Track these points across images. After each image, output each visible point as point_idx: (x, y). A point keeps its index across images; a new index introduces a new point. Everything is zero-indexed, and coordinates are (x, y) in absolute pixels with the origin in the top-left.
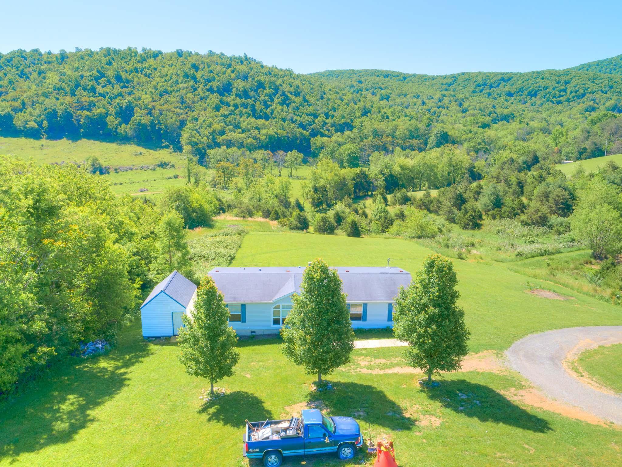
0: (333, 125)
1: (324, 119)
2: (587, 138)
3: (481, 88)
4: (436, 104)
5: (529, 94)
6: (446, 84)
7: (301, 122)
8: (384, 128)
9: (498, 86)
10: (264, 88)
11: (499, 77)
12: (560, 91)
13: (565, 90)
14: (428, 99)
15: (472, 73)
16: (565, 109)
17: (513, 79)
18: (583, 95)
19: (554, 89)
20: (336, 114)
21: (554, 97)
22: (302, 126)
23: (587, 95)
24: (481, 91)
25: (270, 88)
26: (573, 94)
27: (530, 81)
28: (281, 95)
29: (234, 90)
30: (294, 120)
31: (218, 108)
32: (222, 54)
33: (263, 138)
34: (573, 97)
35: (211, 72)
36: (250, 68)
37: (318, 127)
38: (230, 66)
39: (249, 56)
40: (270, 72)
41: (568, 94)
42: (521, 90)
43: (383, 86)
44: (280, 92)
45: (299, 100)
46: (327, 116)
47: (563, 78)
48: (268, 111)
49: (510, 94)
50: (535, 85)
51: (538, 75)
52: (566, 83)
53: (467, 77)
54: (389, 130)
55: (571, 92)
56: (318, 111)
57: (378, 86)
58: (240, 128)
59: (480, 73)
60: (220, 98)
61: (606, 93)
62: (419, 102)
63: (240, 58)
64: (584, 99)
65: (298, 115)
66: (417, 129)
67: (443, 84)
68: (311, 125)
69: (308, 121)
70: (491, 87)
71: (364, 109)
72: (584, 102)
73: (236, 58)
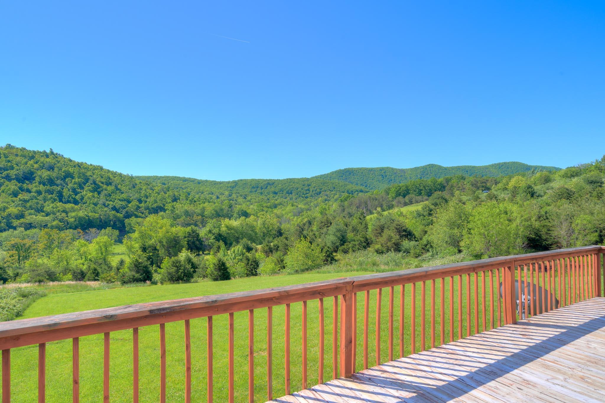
0: (147, 208)
1: (138, 204)
2: (344, 210)
3: (255, 189)
4: (227, 198)
5: (287, 193)
6: (231, 187)
7: (114, 206)
8: (193, 209)
9: (266, 188)
10: (73, 178)
11: (266, 182)
12: (306, 190)
13: (309, 190)
14: (220, 195)
15: (248, 180)
16: (313, 200)
17: (275, 184)
18: (320, 193)
19: (302, 189)
20: (148, 200)
21: (303, 194)
22: (114, 209)
23: (322, 193)
24: (256, 191)
25: (79, 178)
26: (314, 192)
27: (287, 185)
28: (92, 184)
29: (37, 179)
30: (106, 205)
31: (15, 195)
32: (25, 149)
33: (73, 220)
34: (314, 194)
35: (9, 161)
36: (57, 161)
37: (132, 210)
38: (32, 157)
39: (55, 152)
40: (79, 165)
41: (311, 192)
42: (282, 190)
43: (183, 187)
44: (90, 181)
45: (110, 188)
46: (140, 201)
47: (306, 183)
48: (78, 197)
49: (275, 193)
50: (290, 187)
51: (291, 181)
52: (309, 185)
53: (245, 182)
54: (198, 211)
55: (313, 191)
56: (131, 197)
57: (179, 186)
58: (43, 212)
59: (253, 180)
60: (19, 185)
61: (332, 191)
62: (214, 197)
63: (45, 152)
64: (321, 195)
65: (111, 201)
66: (222, 210)
67: (228, 187)
68: (125, 208)
69: (121, 205)
70: (262, 189)
71: (174, 197)
72: (322, 197)
73: (41, 153)
